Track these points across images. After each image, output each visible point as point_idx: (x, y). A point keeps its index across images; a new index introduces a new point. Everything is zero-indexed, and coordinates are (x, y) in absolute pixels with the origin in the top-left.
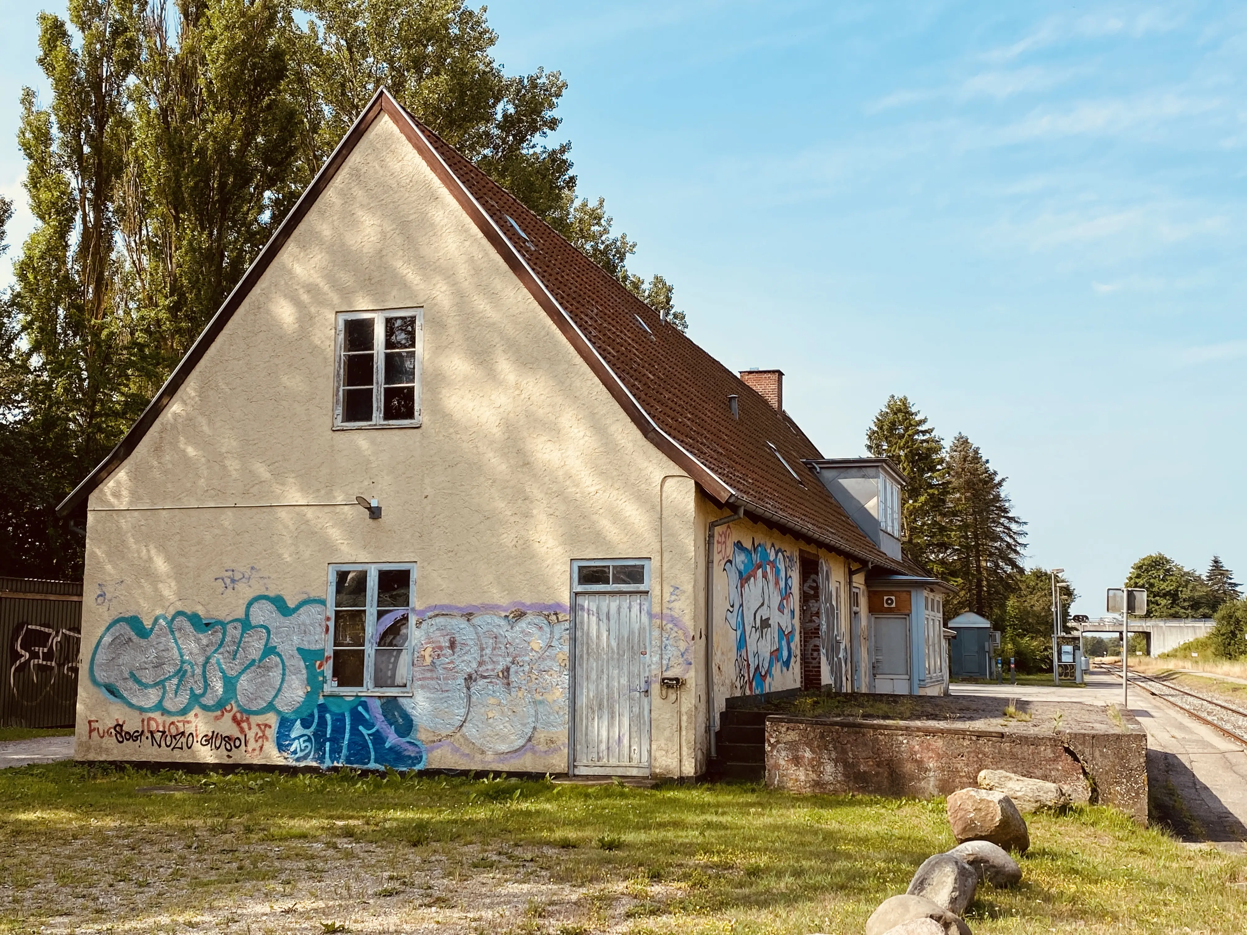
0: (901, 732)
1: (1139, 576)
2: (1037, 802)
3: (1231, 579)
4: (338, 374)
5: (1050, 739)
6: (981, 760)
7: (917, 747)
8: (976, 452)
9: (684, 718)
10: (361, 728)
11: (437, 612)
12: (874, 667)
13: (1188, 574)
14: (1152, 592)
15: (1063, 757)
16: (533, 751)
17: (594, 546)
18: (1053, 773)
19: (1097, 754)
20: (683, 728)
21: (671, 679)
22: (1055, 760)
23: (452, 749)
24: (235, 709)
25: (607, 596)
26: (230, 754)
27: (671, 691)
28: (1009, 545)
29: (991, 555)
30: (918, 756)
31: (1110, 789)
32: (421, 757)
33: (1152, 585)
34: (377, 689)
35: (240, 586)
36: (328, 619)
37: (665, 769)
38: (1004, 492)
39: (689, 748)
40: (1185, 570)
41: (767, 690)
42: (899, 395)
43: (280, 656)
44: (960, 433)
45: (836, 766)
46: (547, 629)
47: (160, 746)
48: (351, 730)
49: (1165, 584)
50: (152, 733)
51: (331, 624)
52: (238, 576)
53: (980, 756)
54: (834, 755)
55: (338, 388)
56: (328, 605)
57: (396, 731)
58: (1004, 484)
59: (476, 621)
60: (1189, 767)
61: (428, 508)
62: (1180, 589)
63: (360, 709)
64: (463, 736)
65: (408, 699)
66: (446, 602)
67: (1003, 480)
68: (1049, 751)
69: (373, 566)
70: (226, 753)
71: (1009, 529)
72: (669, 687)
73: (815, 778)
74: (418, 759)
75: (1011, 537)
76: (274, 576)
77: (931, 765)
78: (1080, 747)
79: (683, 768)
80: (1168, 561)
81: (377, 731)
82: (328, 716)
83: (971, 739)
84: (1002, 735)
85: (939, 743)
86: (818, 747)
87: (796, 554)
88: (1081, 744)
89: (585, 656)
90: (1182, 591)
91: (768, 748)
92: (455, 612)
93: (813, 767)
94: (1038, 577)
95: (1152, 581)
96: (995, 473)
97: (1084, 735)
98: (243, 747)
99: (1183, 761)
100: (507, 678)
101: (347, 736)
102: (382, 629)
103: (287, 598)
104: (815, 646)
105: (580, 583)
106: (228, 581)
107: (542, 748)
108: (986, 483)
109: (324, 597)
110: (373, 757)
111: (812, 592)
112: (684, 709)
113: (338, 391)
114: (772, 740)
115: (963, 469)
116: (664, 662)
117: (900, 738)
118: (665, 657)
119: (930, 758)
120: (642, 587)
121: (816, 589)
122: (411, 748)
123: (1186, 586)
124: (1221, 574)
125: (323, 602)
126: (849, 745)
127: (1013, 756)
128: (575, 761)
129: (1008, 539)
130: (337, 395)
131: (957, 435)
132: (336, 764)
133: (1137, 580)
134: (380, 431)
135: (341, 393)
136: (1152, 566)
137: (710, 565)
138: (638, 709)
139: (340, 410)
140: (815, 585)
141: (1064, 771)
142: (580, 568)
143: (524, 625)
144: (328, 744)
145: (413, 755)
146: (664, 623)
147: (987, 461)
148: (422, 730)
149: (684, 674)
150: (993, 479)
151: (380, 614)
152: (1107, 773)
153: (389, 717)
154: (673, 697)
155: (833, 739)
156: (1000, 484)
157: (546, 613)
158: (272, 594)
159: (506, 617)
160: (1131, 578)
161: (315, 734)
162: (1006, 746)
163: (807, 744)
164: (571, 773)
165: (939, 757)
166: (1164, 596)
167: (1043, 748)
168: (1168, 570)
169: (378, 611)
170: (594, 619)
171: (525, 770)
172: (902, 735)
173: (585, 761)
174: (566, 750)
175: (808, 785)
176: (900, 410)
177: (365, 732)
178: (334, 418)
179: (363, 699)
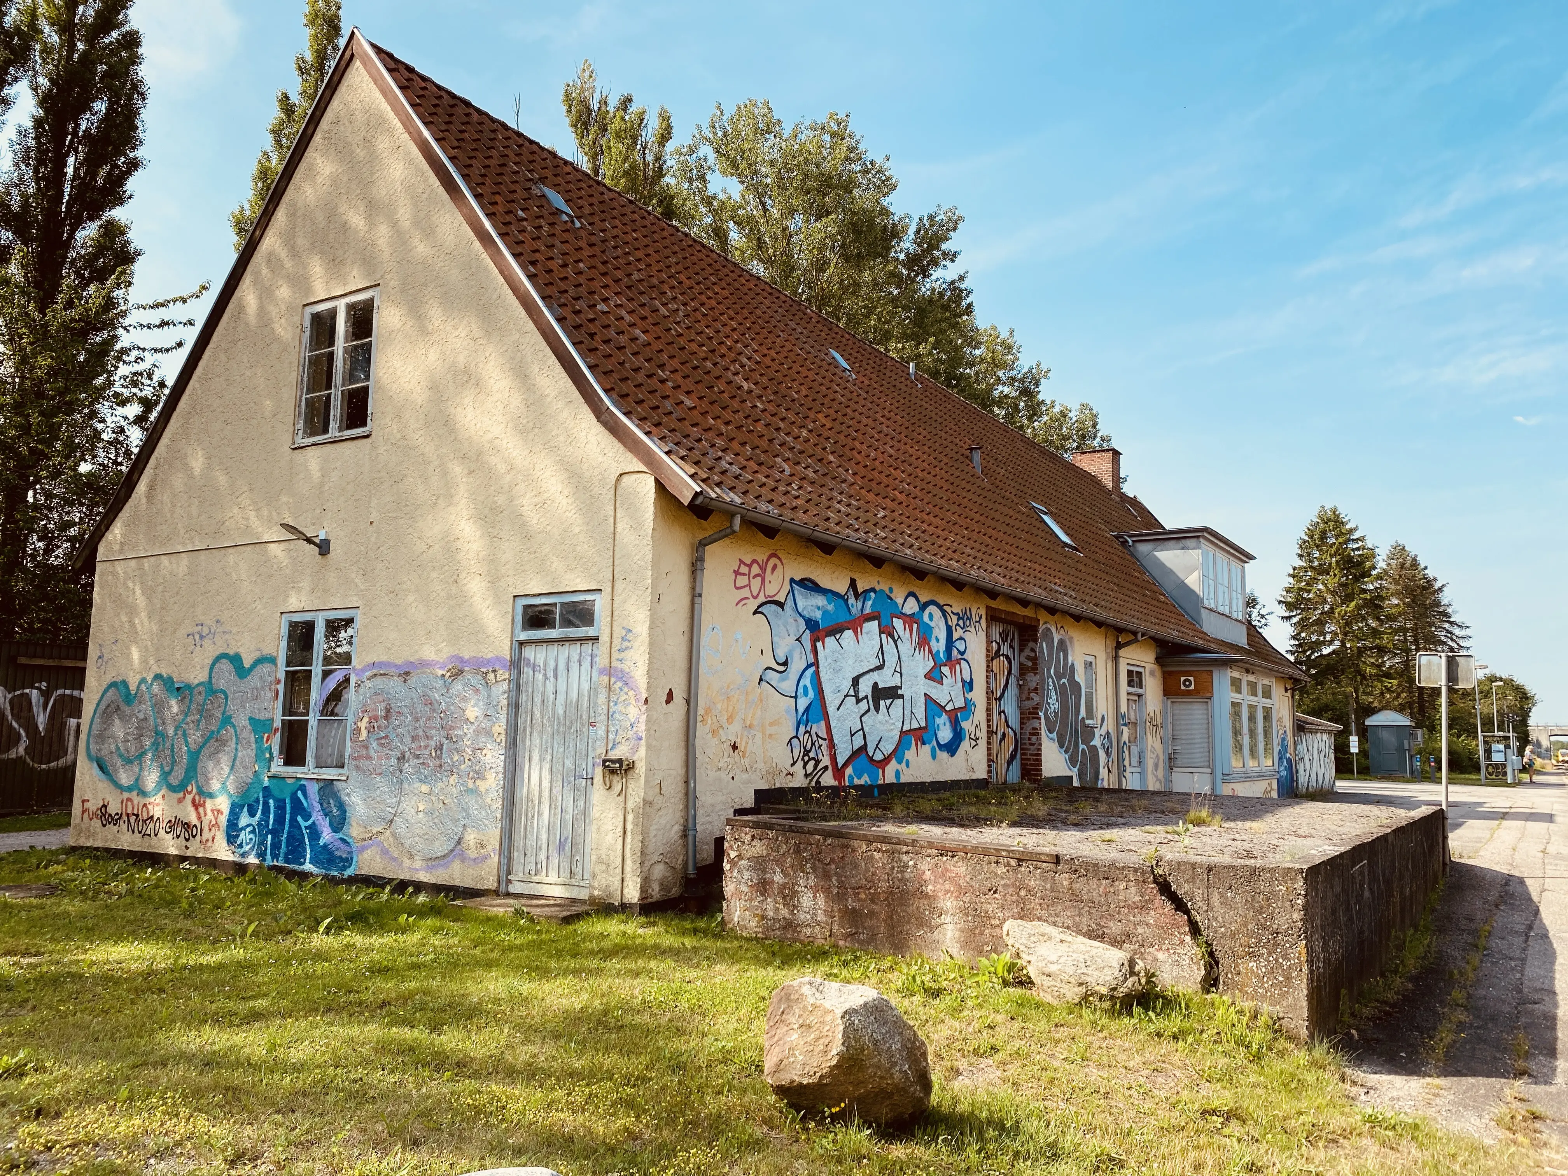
0: (905, 849)
2: (1080, 984)
4: (302, 380)
5: (1136, 870)
6: (1023, 900)
7: (928, 873)
8: (1414, 559)
9: (630, 817)
10: (299, 818)
11: (375, 671)
12: (1170, 759)
15: (1157, 903)
16: (463, 858)
17: (539, 576)
18: (1140, 930)
19: (1216, 900)
20: (629, 834)
21: (613, 761)
22: (1143, 907)
23: (382, 850)
24: (195, 791)
25: (556, 644)
26: (188, 844)
27: (616, 779)
28: (1451, 649)
30: (930, 887)
31: (1237, 965)
32: (352, 859)
34: (316, 770)
35: (207, 643)
36: (279, 682)
37: (604, 891)
38: (1445, 598)
39: (634, 862)
41: (881, 782)
42: (1328, 507)
43: (234, 726)
44: (1397, 541)
45: (815, 897)
46: (484, 692)
47: (133, 832)
48: (290, 820)
50: (128, 815)
51: (281, 688)
52: (205, 631)
53: (1023, 893)
54: (812, 882)
55: (301, 396)
56: (279, 665)
57: (331, 824)
58: (1445, 589)
59: (413, 681)
60: (1535, 899)
61: (373, 539)
63: (300, 794)
64: (393, 834)
65: (343, 783)
66: (384, 658)
67: (1444, 586)
68: (1133, 890)
69: (321, 614)
70: (184, 843)
71: (1452, 633)
72: (613, 772)
73: (787, 916)
74: (347, 862)
75: (1452, 640)
76: (234, 630)
77: (949, 904)
78: (1186, 887)
79: (626, 891)
81: (314, 823)
82: (271, 801)
83: (1009, 864)
84: (1057, 859)
85: (959, 868)
86: (792, 866)
87: (983, 612)
88: (1187, 881)
89: (528, 729)
91: (726, 866)
92: (391, 671)
93: (784, 898)
96: (1435, 579)
97: (1194, 866)
98: (198, 837)
99: (1531, 889)
100: (439, 757)
101: (286, 829)
102: (326, 694)
103: (244, 656)
104: (1034, 729)
105: (524, 628)
106: (197, 637)
107: (472, 854)
108: (1424, 588)
109: (275, 654)
110: (308, 856)
111: (1030, 664)
112: (630, 805)
113: (301, 401)
114: (733, 854)
115: (1401, 576)
116: (611, 736)
117: (905, 858)
118: (612, 729)
119: (947, 892)
120: (591, 632)
121: (1034, 660)
122: (343, 846)
125: (272, 660)
126: (833, 866)
127: (1075, 897)
128: (509, 872)
129: (1450, 643)
130: (300, 406)
131: (1394, 544)
132: (275, 863)
134: (334, 445)
135: (303, 403)
137: (697, 600)
138: (582, 803)
139: (301, 424)
140: (1033, 654)
141: (1157, 927)
142: (526, 607)
143: (460, 687)
144: (270, 836)
145: (344, 856)
146: (613, 680)
147: (1426, 568)
148: (354, 824)
149: (634, 754)
150: (1432, 585)
151: (326, 674)
152: (1233, 935)
153: (325, 805)
154: (617, 787)
155: (812, 855)
156: (1440, 589)
157: (484, 670)
158: (231, 652)
159: (443, 676)
161: (259, 824)
162: (1064, 879)
163: (777, 862)
164: (503, 889)
165: (962, 892)
167: (1122, 886)
169: (323, 671)
170: (540, 677)
171: (452, 883)
172: (907, 853)
173: (521, 875)
174: (496, 859)
175: (778, 925)
176: (1330, 520)
177: (303, 824)
178: (294, 434)
179: (303, 782)
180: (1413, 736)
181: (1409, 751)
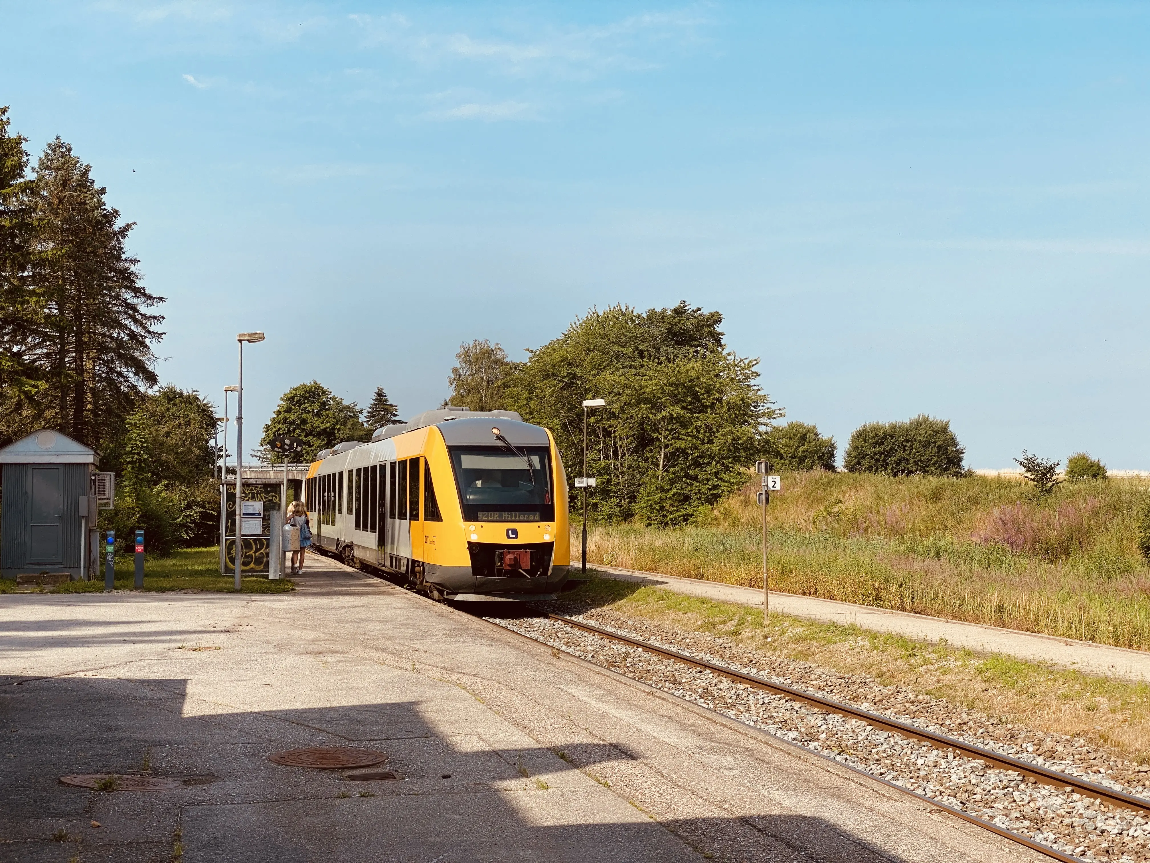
1: (289, 410)
3: (395, 415)
13: (347, 408)
14: (303, 430)
28: (133, 336)
29: (103, 349)
33: (304, 422)
38: (129, 246)
40: (345, 403)
44: (58, 138)
49: (321, 420)
58: (130, 233)
62: (338, 427)
67: (129, 226)
71: (134, 308)
75: (136, 320)
80: (324, 392)
90: (339, 430)
94: (170, 400)
95: (304, 416)
96: (116, 213)
108: (99, 227)
115: (61, 201)
123: (344, 424)
124: (385, 410)
129: (131, 325)
131: (52, 140)
133: (287, 415)
136: (306, 398)
147: (103, 191)
150: (111, 223)
156: (124, 231)
160: (279, 413)
166: (318, 435)
168: (324, 404)
180: (96, 485)
181: (87, 518)
